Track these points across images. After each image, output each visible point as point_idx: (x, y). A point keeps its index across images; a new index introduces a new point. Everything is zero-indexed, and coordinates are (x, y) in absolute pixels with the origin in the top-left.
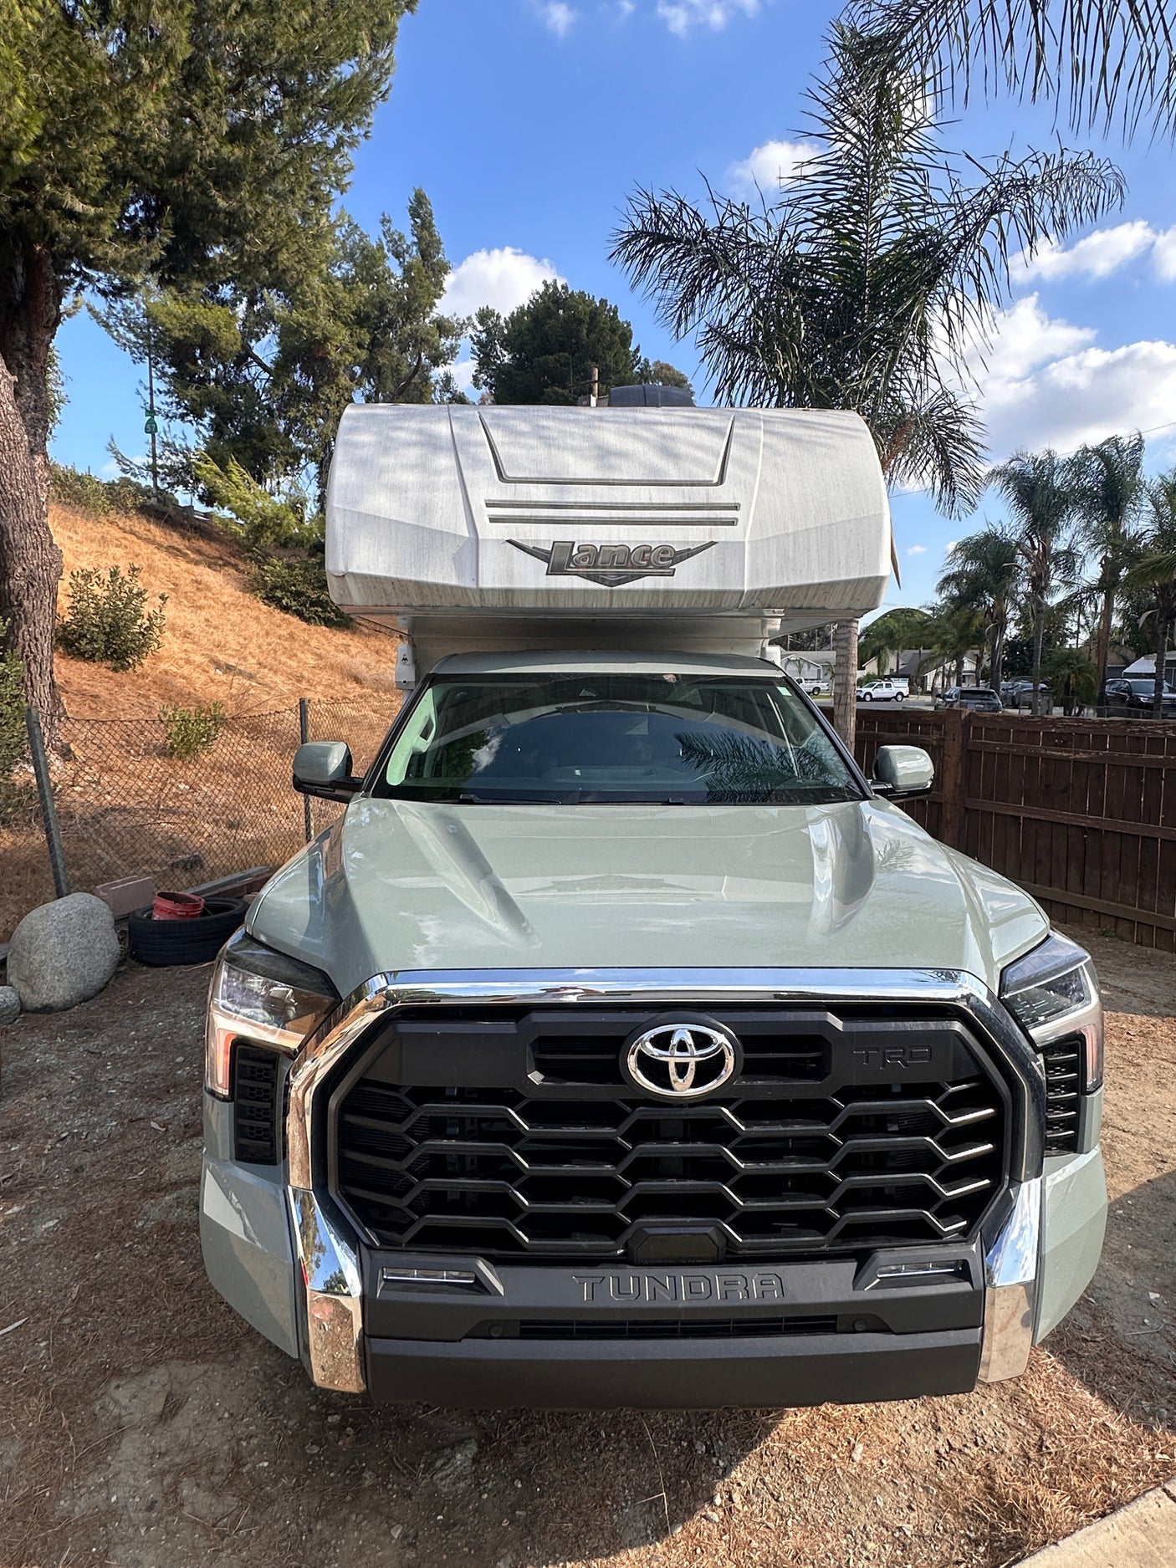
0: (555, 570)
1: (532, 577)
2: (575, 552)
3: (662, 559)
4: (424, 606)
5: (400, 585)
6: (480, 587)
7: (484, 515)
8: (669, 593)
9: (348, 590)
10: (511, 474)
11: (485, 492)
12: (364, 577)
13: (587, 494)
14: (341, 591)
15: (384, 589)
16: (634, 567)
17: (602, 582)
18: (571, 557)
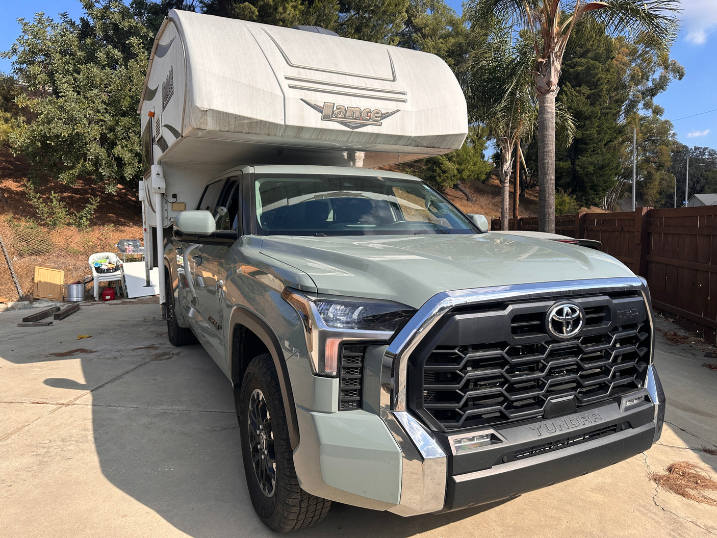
0: (326, 118)
1: (314, 120)
2: (335, 109)
3: (376, 117)
4: (249, 133)
5: (240, 120)
6: (287, 124)
7: (285, 83)
8: (378, 135)
9: (207, 120)
10: (294, 63)
11: (283, 70)
12: (219, 112)
13: (335, 79)
14: (202, 121)
15: (229, 122)
16: (363, 120)
17: (349, 126)
18: (333, 112)
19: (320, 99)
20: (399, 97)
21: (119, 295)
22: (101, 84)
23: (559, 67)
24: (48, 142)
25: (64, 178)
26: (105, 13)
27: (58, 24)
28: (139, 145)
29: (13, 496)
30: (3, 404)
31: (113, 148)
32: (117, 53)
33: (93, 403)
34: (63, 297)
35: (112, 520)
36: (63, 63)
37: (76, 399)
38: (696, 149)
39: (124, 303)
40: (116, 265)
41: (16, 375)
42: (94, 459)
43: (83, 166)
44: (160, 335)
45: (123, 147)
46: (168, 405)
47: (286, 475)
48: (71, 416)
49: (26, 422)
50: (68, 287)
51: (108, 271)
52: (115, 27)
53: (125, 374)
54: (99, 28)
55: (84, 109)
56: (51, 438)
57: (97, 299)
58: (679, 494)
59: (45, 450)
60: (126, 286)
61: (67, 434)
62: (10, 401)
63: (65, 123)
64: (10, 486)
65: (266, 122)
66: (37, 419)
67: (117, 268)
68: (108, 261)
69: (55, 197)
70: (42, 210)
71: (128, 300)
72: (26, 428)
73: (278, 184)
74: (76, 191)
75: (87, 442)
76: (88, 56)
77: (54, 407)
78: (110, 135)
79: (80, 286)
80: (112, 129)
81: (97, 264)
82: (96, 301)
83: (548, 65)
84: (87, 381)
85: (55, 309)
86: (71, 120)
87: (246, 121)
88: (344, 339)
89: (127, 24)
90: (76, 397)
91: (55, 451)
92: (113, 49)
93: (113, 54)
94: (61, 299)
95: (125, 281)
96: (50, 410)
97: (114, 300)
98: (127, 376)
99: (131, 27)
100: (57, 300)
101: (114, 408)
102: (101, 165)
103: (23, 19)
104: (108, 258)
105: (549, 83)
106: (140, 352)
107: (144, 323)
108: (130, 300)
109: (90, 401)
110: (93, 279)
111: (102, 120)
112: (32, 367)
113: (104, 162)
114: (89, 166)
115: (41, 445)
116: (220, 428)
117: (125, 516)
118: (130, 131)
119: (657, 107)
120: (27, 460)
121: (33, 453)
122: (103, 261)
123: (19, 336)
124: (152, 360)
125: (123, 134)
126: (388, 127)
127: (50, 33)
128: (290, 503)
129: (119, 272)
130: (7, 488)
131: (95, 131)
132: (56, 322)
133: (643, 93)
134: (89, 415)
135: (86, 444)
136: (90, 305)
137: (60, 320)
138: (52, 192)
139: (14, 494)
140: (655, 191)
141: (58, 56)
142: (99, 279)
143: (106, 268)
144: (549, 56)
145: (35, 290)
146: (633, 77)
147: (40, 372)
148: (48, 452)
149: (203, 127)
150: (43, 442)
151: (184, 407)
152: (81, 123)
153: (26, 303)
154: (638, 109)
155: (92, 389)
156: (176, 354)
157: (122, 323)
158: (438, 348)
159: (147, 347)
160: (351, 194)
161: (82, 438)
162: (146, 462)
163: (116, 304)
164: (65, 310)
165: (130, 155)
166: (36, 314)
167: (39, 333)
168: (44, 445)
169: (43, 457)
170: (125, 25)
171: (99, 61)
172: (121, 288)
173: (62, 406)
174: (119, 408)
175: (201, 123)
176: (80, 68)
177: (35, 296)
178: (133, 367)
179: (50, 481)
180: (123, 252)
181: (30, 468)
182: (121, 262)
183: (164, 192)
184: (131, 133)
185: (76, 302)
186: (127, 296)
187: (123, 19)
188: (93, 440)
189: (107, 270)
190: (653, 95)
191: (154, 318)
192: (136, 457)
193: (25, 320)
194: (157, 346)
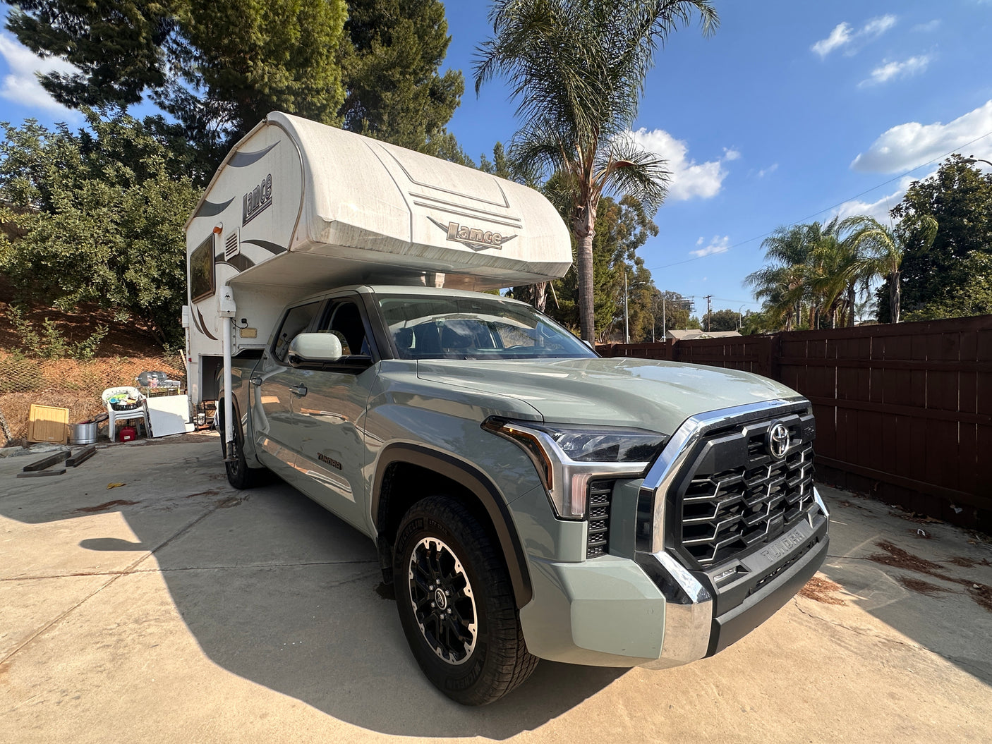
0: (451, 238)
1: (439, 239)
2: (460, 229)
3: (497, 240)
4: (371, 250)
5: (365, 234)
6: (414, 241)
7: (411, 200)
8: (498, 258)
9: (329, 233)
10: (416, 180)
11: (407, 187)
12: (344, 225)
13: (456, 200)
14: (323, 233)
15: (353, 236)
16: (485, 242)
17: (472, 248)
18: (458, 232)
19: (446, 219)
20: (514, 223)
21: (139, 434)
22: (109, 202)
23: (595, 214)
24: (43, 263)
25: (60, 304)
26: (115, 127)
27: (54, 133)
28: (156, 269)
29: (88, 713)
30: (29, 581)
31: (124, 272)
32: (129, 172)
33: (161, 567)
34: (69, 440)
35: (249, 724)
36: (59, 176)
37: (136, 564)
38: (667, 293)
39: (149, 443)
40: (137, 400)
41: (36, 540)
42: (190, 642)
43: (86, 290)
44: (214, 478)
45: (136, 272)
46: (261, 561)
47: (501, 639)
48: (138, 588)
49: (74, 602)
50: (75, 428)
51: (128, 407)
52: (128, 144)
53: (189, 527)
54: (107, 143)
55: (90, 227)
56: (118, 621)
57: (112, 440)
58: (812, 598)
59: (115, 638)
60: (150, 424)
61: (140, 613)
62: (39, 576)
63: (66, 242)
64: (78, 698)
65: (392, 238)
66: (88, 597)
67: (138, 404)
68: (127, 396)
69: (49, 325)
70: (31, 339)
71: (153, 440)
72: (77, 610)
73: (405, 304)
74: (71, 319)
75: (173, 620)
76: (93, 171)
77: (109, 577)
78: (121, 259)
79: (91, 426)
80: (122, 252)
81: (113, 399)
82: (111, 442)
83: (586, 212)
84: (140, 539)
85: (64, 454)
86: (74, 238)
87: (371, 238)
88: (593, 474)
89: (142, 142)
90: (134, 562)
91: (130, 638)
92: (125, 166)
93: (123, 172)
94: (66, 441)
95: (149, 418)
96: (103, 582)
97: (134, 440)
98: (193, 529)
99: (146, 146)
100: (60, 443)
101: (192, 570)
102: (108, 291)
103: (8, 124)
104: (127, 393)
105: (587, 228)
106: (199, 498)
107: (188, 465)
108: (155, 439)
109: (156, 566)
110: (108, 417)
111: (111, 241)
112: (57, 528)
113: (113, 287)
114: (92, 291)
115: (106, 631)
116: (337, 583)
117: (263, 716)
118: (146, 254)
119: (638, 258)
120: (93, 656)
121: (98, 645)
122: (121, 397)
123: (23, 489)
124: (217, 508)
125: (137, 257)
126: (507, 251)
127: (43, 143)
128: (504, 672)
129: (141, 408)
130: (74, 702)
131: (104, 253)
132: (69, 469)
133: (628, 246)
134: (162, 584)
135: (172, 623)
136: (105, 448)
137: (75, 466)
138: (46, 319)
139: (88, 710)
140: (639, 327)
141: (54, 168)
142: (115, 417)
143: (125, 404)
144: (587, 204)
145: (31, 432)
146: (620, 232)
147: (71, 533)
148: (122, 640)
149: (323, 240)
150: (109, 627)
151: (283, 562)
152: (87, 242)
153: (19, 448)
154: (624, 259)
155: (153, 549)
156: (244, 499)
157: (159, 466)
158: (696, 477)
159: (204, 493)
160: (467, 317)
161: (163, 615)
162: (263, 636)
163: (138, 445)
164: (79, 455)
165: (146, 280)
166: (40, 461)
167: (51, 484)
168: (111, 632)
169: (115, 647)
170: (140, 143)
171: (108, 177)
172: (143, 427)
173: (118, 575)
174: (199, 570)
175: (322, 236)
176: (81, 183)
177: (30, 440)
178: (196, 518)
179: (137, 682)
180: (145, 385)
181: (100, 667)
182: (144, 397)
183: (234, 316)
184: (147, 257)
185: (86, 444)
186: (152, 435)
187: (137, 136)
188: (180, 616)
189: (126, 406)
190: (635, 248)
191: (198, 458)
192: (246, 632)
193: (27, 469)
194: (215, 491)
